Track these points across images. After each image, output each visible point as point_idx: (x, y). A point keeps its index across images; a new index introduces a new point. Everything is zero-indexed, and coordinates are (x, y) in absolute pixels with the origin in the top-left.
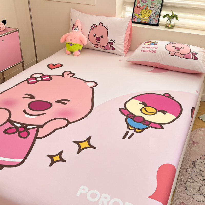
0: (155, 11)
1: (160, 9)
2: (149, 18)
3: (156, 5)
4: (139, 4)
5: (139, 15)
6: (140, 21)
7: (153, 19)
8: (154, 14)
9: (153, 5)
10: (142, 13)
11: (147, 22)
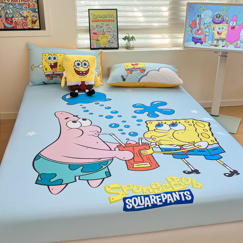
0: (113, 35)
1: (117, 32)
2: (108, 42)
3: (112, 29)
4: (94, 30)
5: (97, 41)
6: (100, 47)
7: (112, 43)
8: (112, 38)
9: (109, 30)
10: (100, 38)
11: (107, 46)
